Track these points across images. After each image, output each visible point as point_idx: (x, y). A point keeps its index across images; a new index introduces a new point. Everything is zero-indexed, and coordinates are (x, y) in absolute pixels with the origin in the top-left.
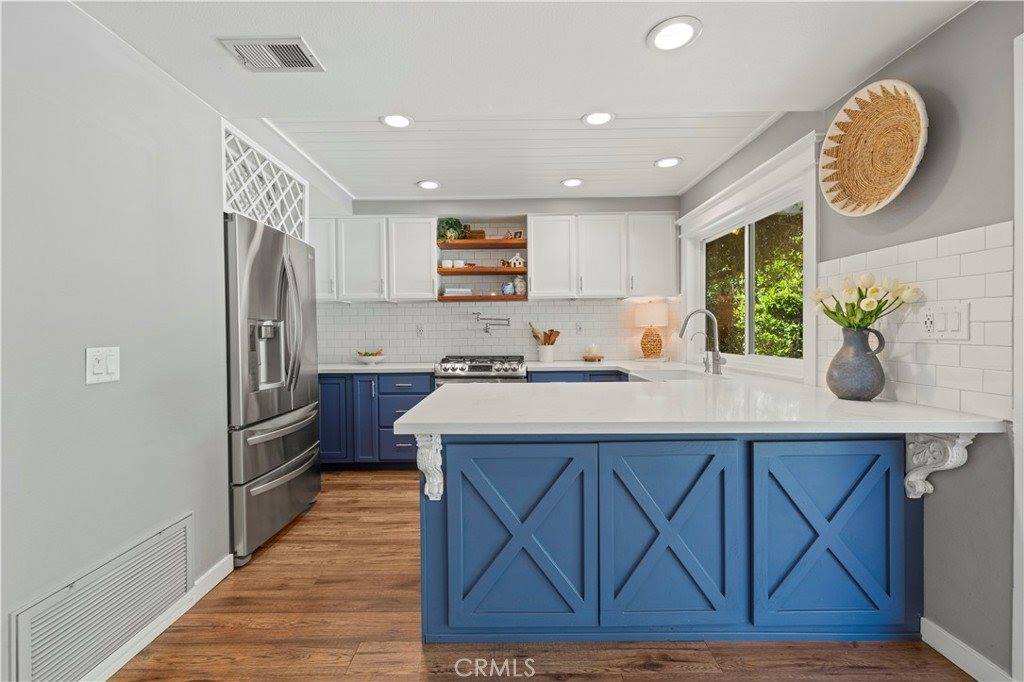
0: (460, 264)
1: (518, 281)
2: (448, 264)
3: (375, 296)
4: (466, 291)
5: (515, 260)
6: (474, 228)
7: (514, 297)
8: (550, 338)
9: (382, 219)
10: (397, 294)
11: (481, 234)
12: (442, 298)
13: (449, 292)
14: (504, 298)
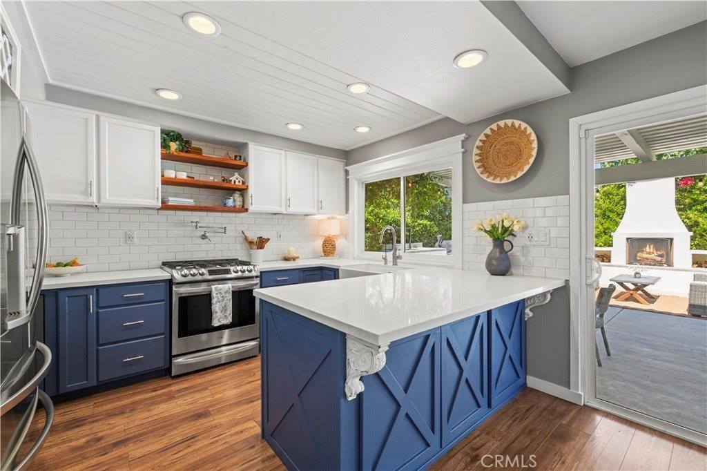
0: (183, 176)
1: (237, 196)
2: (171, 174)
3: (80, 199)
4: (189, 202)
5: (236, 179)
6: (195, 144)
7: (234, 210)
8: (261, 243)
9: (91, 115)
10: (108, 198)
11: (199, 151)
12: (165, 206)
13: (173, 201)
14: (225, 209)
